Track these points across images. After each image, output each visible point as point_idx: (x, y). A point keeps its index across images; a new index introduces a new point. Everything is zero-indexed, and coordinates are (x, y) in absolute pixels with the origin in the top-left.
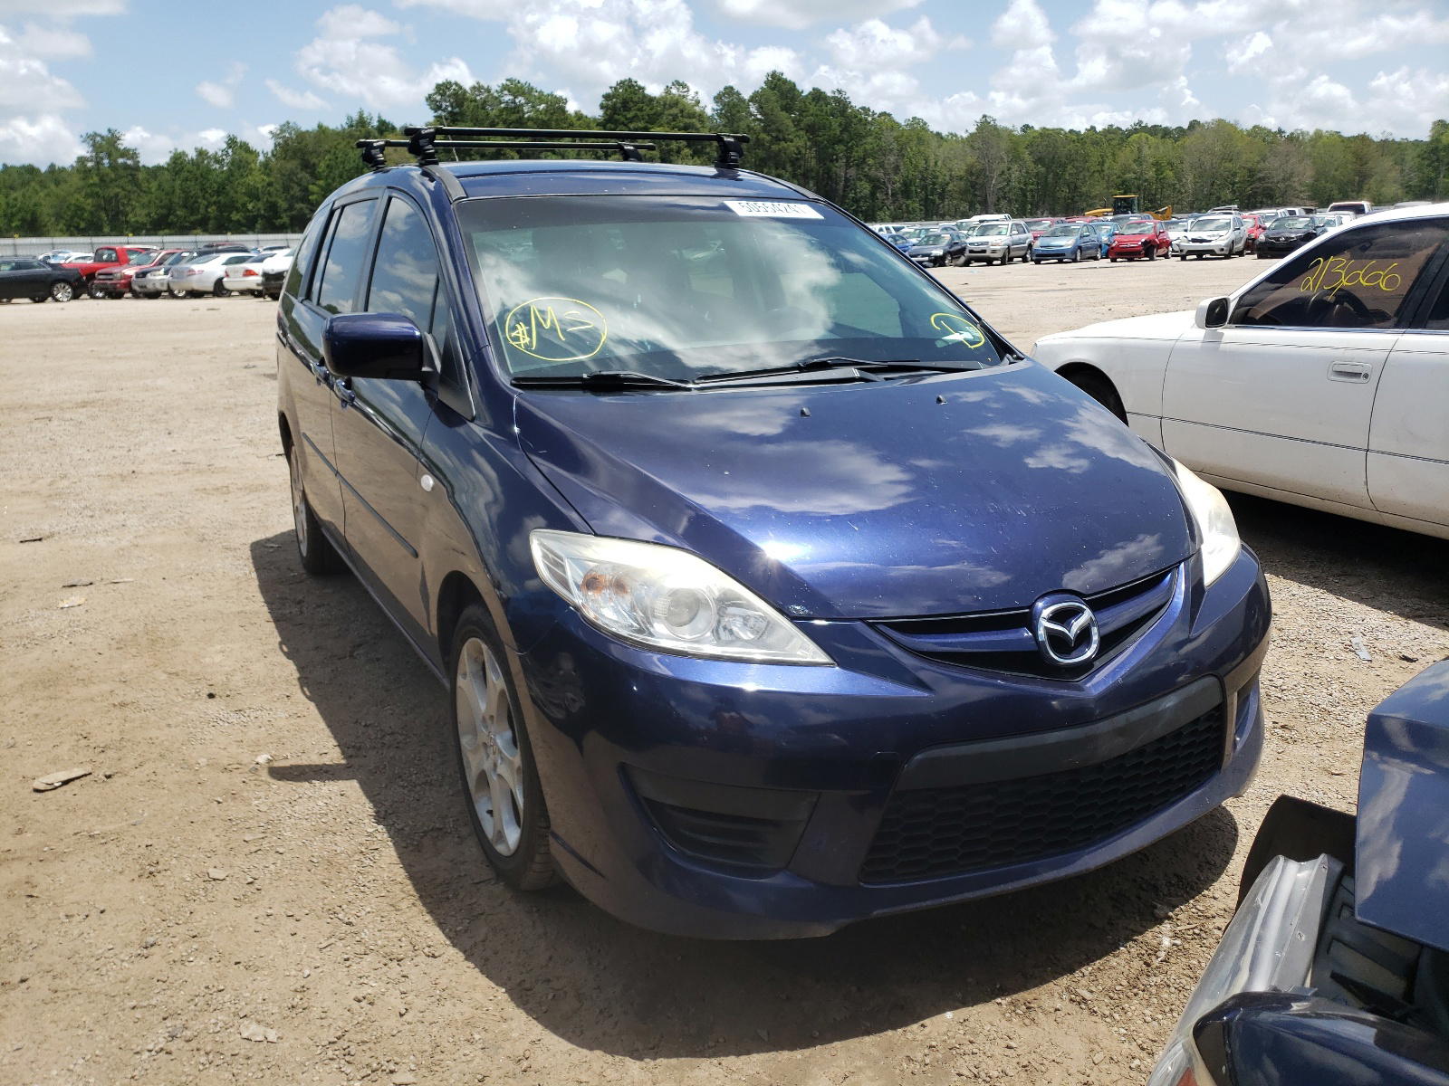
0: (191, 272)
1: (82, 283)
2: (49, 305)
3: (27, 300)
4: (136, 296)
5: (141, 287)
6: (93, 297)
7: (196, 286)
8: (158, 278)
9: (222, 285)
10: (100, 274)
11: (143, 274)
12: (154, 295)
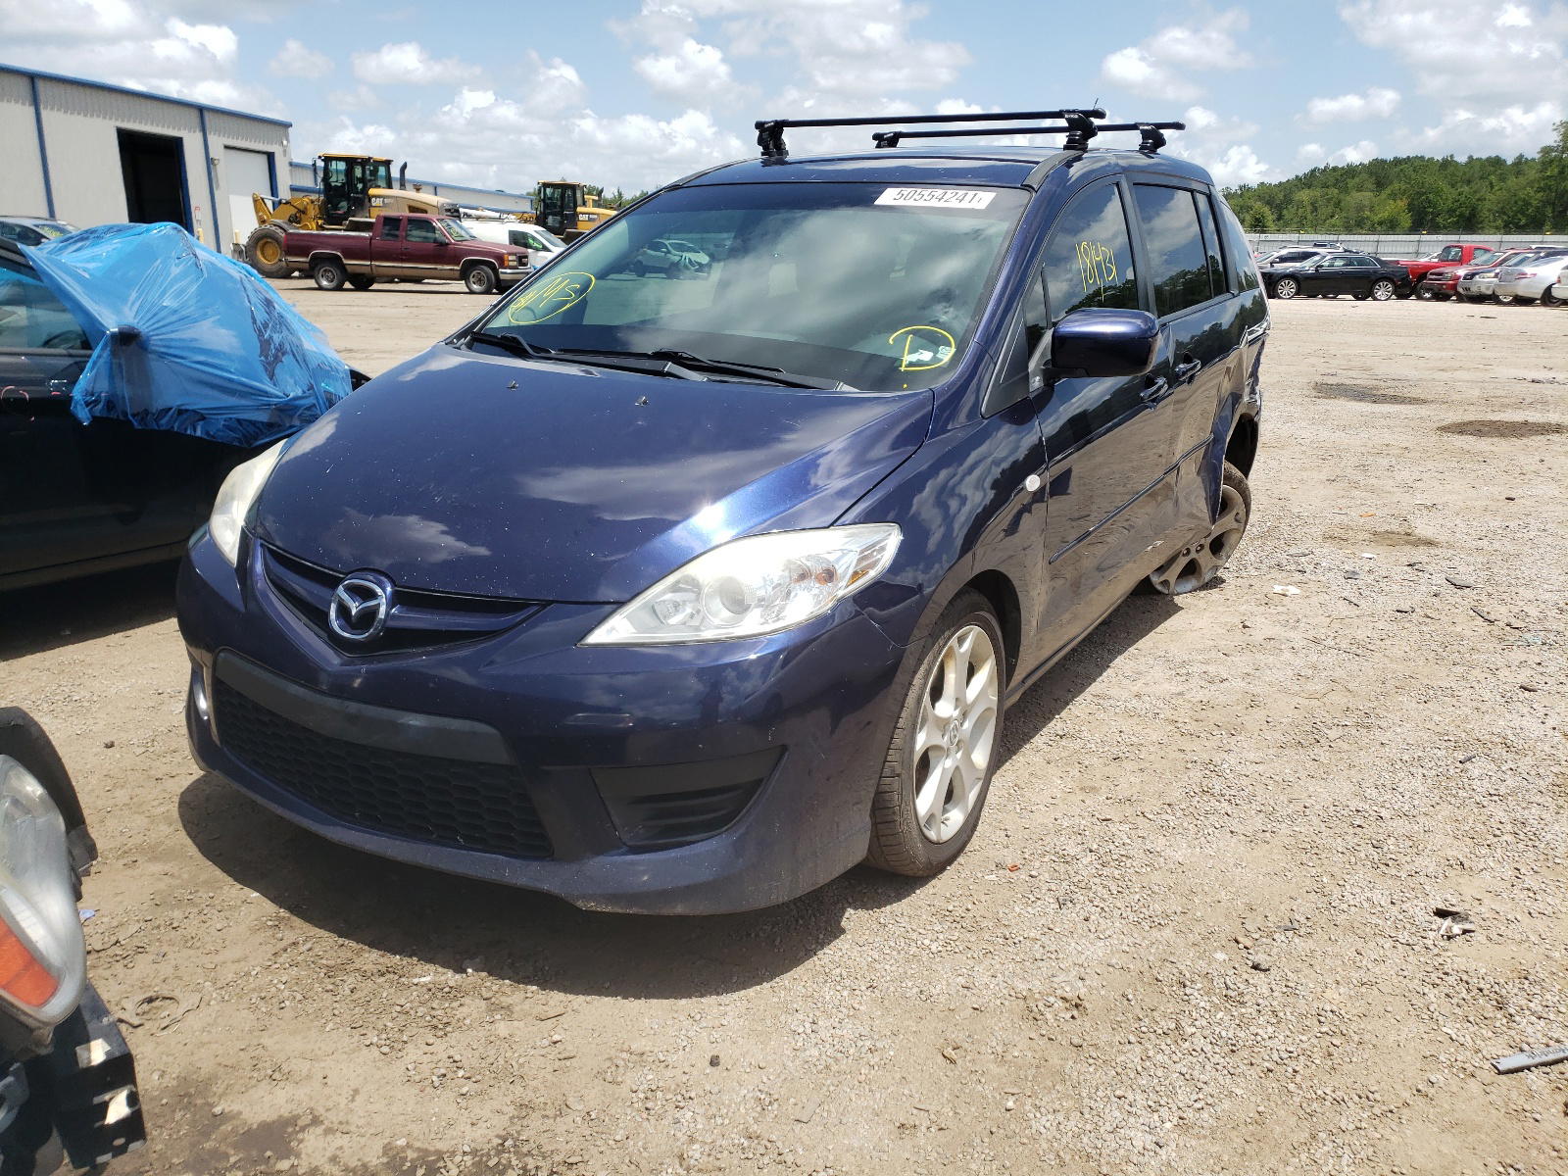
0: (1523, 275)
1: (1409, 284)
2: (1368, 304)
3: (1350, 297)
4: (1461, 299)
5: (1467, 289)
6: (1420, 298)
7: (1521, 292)
8: (1485, 282)
9: (1551, 293)
10: (1431, 274)
11: (1472, 276)
12: (1479, 299)
